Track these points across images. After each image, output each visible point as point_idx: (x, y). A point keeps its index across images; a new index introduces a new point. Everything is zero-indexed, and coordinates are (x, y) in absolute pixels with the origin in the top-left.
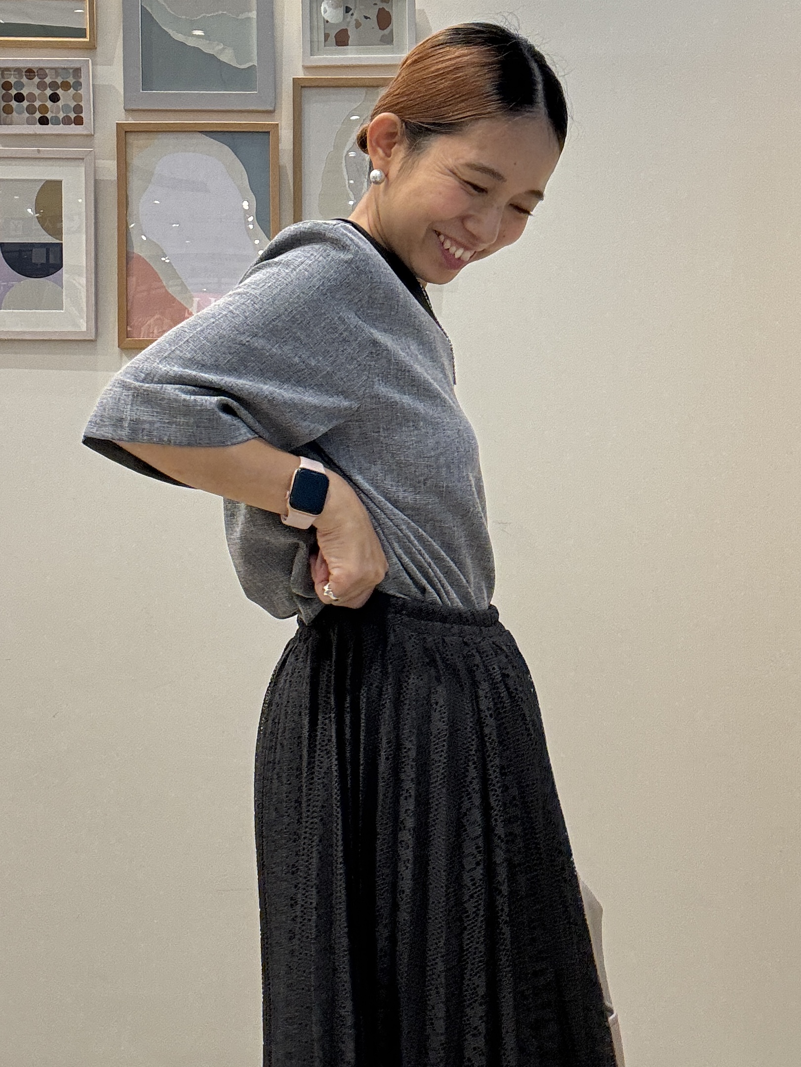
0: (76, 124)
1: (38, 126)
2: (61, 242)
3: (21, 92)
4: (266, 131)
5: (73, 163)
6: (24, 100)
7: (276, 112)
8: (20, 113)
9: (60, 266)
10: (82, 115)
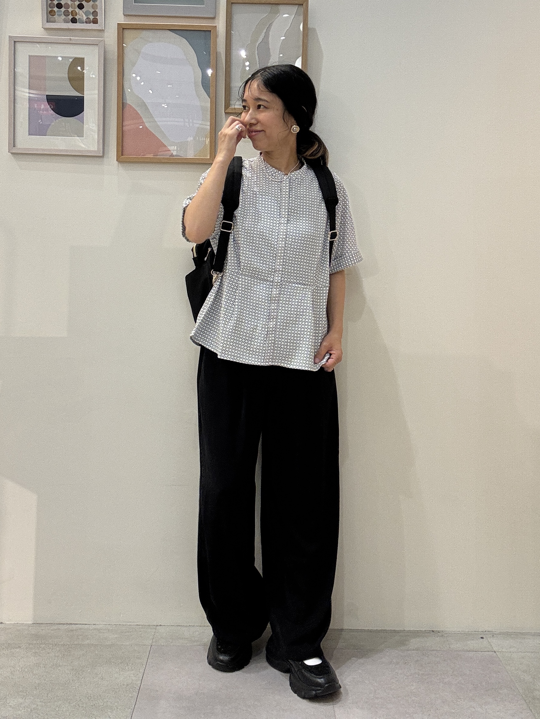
0: (93, 23)
1: (71, 24)
2: (83, 95)
3: (61, 2)
4: (209, 30)
5: (91, 48)
6: (62, 7)
7: (216, 18)
8: (60, 15)
9: (83, 110)
10: (97, 17)
